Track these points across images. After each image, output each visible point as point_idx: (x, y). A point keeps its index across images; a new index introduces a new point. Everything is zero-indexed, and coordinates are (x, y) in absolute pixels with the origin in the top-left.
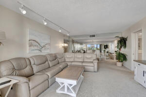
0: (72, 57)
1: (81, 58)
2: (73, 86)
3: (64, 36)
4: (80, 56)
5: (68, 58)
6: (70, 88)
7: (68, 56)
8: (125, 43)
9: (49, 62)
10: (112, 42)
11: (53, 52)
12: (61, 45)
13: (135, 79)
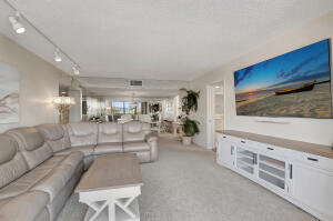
0: (91, 134)
1: (117, 133)
2: (130, 201)
3: (61, 74)
4: (114, 131)
5: (78, 137)
6: (124, 207)
7: (76, 133)
8: (195, 102)
9: (25, 153)
10: (169, 98)
11: (29, 121)
12: (53, 101)
13: (218, 162)
